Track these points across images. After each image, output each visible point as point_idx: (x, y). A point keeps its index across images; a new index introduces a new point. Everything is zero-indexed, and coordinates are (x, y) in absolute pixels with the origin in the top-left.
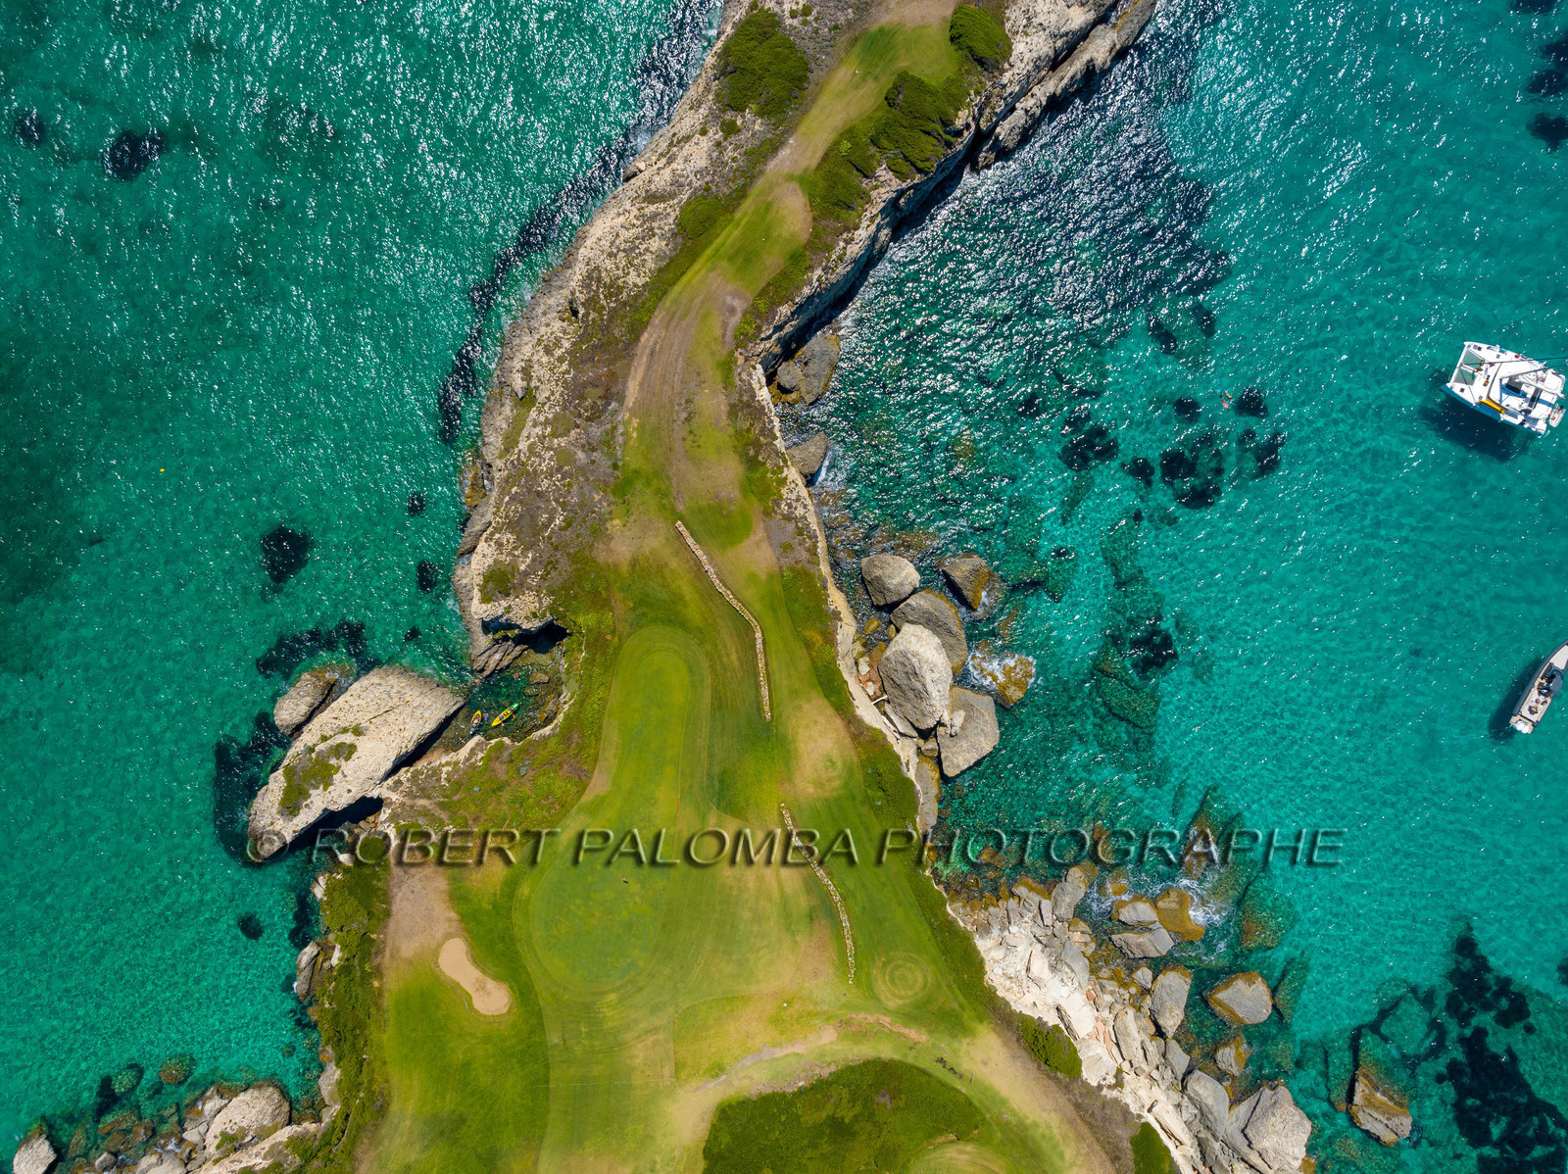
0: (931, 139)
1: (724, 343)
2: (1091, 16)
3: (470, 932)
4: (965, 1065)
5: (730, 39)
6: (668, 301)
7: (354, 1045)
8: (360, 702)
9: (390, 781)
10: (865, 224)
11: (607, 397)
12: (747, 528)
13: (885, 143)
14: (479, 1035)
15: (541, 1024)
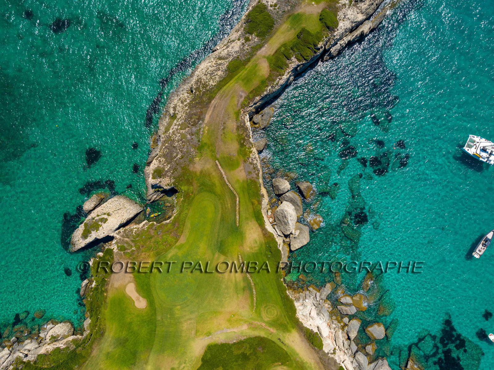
0: (310, 50)
1: (238, 106)
2: (364, 17)
3: (136, 281)
4: (287, 341)
5: (251, 11)
6: (221, 91)
7: (96, 313)
8: (110, 205)
9: (117, 231)
10: (286, 74)
11: (199, 119)
12: (238, 165)
13: (295, 49)
14: (136, 314)
15: (155, 313)
